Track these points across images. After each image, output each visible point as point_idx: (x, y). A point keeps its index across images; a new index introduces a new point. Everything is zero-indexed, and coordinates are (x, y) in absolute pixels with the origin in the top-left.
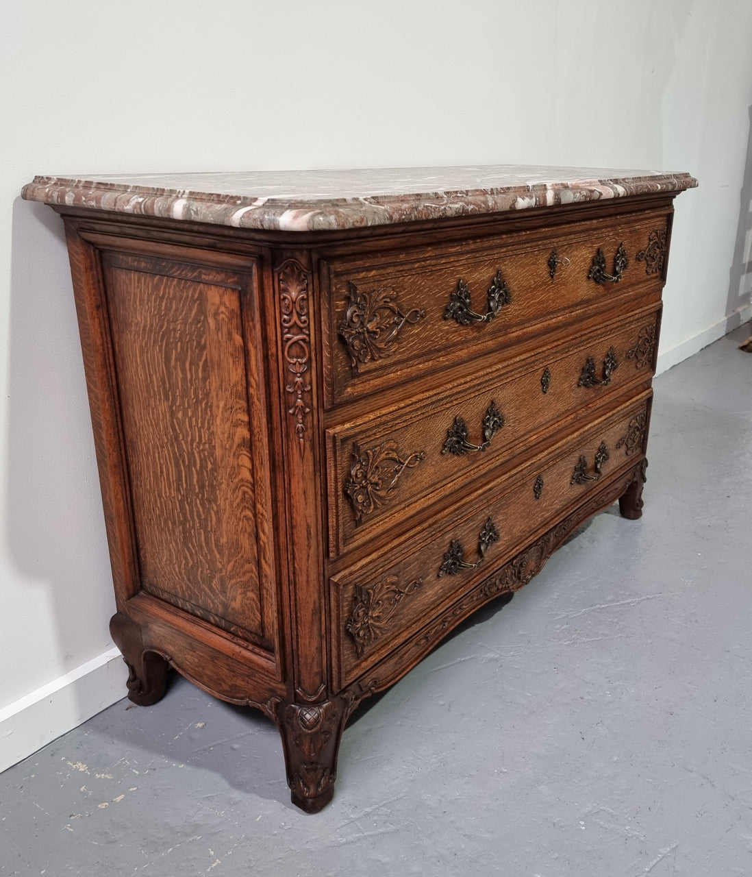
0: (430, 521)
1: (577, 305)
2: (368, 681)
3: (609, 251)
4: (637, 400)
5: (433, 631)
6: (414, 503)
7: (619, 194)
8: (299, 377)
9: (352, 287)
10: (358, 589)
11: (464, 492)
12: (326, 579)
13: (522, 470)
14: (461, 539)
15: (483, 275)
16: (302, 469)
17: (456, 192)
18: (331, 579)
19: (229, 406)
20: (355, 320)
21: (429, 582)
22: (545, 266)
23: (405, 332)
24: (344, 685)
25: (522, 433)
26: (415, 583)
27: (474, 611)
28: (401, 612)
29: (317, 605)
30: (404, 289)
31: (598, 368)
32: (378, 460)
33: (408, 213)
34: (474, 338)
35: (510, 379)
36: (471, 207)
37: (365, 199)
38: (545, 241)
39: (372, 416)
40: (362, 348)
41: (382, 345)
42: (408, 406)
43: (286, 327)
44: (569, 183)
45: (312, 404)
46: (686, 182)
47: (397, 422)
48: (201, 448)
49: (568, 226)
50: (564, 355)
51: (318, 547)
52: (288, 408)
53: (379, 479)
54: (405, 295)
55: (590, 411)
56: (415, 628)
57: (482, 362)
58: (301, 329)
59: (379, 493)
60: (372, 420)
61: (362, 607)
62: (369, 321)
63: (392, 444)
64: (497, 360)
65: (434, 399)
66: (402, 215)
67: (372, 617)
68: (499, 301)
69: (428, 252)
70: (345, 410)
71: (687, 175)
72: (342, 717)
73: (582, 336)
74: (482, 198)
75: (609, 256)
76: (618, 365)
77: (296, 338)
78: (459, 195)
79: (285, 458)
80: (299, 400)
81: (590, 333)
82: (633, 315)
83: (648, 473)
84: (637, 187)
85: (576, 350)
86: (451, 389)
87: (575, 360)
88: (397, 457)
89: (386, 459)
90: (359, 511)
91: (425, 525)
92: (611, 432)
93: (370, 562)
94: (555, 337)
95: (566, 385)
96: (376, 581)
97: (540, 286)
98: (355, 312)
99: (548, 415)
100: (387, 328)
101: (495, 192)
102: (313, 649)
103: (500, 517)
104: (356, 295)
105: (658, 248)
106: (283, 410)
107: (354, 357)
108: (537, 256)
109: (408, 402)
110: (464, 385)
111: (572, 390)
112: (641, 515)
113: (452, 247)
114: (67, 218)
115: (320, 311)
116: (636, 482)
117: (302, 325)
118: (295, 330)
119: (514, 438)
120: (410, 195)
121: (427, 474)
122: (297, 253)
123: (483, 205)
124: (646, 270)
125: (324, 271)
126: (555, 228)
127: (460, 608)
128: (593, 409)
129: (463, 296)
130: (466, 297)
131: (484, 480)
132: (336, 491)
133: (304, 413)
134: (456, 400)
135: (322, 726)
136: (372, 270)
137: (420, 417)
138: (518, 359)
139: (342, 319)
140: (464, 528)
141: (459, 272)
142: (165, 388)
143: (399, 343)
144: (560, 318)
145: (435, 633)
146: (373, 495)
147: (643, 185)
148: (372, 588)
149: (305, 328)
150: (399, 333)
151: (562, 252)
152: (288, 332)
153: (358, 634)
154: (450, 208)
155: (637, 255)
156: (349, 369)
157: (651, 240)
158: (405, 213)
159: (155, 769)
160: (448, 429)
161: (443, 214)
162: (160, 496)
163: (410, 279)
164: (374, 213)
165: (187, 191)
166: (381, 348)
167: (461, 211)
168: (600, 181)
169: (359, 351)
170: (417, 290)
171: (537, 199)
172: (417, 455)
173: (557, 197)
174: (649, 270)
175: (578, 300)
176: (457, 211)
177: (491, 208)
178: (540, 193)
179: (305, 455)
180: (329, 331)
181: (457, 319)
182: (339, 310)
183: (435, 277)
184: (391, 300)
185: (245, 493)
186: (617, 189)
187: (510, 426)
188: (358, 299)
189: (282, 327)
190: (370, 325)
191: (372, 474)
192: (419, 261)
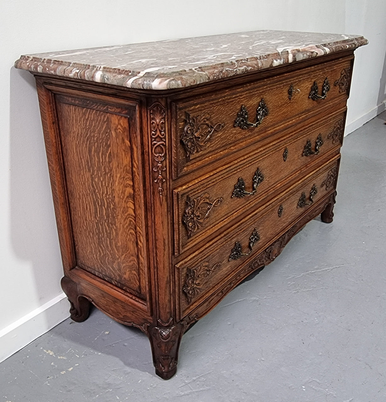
0: (225, 233)
1: (303, 113)
2: (194, 314)
3: (320, 82)
4: (333, 161)
5: (225, 288)
6: (217, 224)
7: (326, 53)
8: (160, 164)
9: (187, 115)
10: (189, 270)
11: (242, 217)
12: (173, 266)
13: (272, 203)
14: (241, 241)
15: (255, 101)
16: (161, 211)
17: (242, 60)
18: (176, 266)
19: (122, 176)
20: (189, 132)
21: (224, 264)
22: (286, 94)
23: (214, 136)
24: (182, 318)
25: (273, 183)
26: (217, 265)
27: (246, 277)
28: (210, 280)
29: (168, 279)
30: (214, 113)
31: (313, 145)
32: (200, 204)
33: (218, 75)
34: (249, 135)
35: (267, 155)
36: (249, 68)
37: (195, 69)
38: (286, 80)
39: (196, 181)
40: (192, 146)
41: (202, 144)
42: (215, 174)
43: (154, 138)
44: (300, 49)
45: (167, 177)
46: (362, 42)
47: (209, 183)
48: (107, 197)
49: (298, 71)
50: (295, 140)
51: (169, 250)
52: (154, 179)
53: (200, 214)
54: (214, 116)
55: (308, 168)
56: (217, 288)
57: (253, 148)
58: (161, 138)
59: (199, 221)
60: (197, 183)
61: (191, 279)
62: (196, 132)
63: (206, 195)
64: (261, 146)
65: (228, 169)
67: (196, 284)
68: (263, 115)
69: (226, 92)
70: (183, 179)
71: (362, 38)
72: (181, 333)
73: (304, 129)
74: (255, 62)
75: (320, 85)
76: (323, 143)
77: (159, 143)
78: (243, 61)
79: (152, 205)
80: (160, 175)
81: (309, 127)
82: (331, 116)
83: (337, 199)
84: (336, 48)
85: (301, 137)
86: (237, 163)
87: (301, 142)
88: (209, 202)
89: (203, 203)
90: (190, 231)
91: (222, 235)
92: (318, 179)
93: (195, 256)
94: (291, 131)
95: (296, 156)
96: (198, 265)
97: (284, 105)
98: (189, 128)
99: (286, 173)
100: (205, 135)
101: (262, 58)
102: (167, 301)
103: (260, 228)
104: (189, 119)
105: (346, 78)
106: (151, 181)
107: (188, 151)
108: (282, 89)
109: (215, 172)
110: (244, 161)
111: (299, 159)
112: (332, 220)
113: (238, 89)
114: (37, 77)
115: (171, 129)
116: (330, 204)
117: (162, 137)
118: (158, 139)
119: (268, 186)
120: (218, 64)
121: (224, 209)
122: (160, 100)
123: (256, 67)
124: (339, 91)
125: (174, 108)
126: (292, 73)
127: (239, 276)
129: (244, 114)
131: (253, 210)
132: (179, 221)
133: (162, 182)
134: (239, 169)
135: (171, 338)
136: (198, 105)
137: (221, 180)
138: (271, 144)
139: (182, 132)
140: (242, 235)
141: (242, 101)
142: (88, 165)
143: (211, 142)
144: (294, 120)
145: (227, 289)
146: (197, 222)
147: (339, 46)
148: (196, 269)
149: (163, 138)
150: (211, 136)
151: (295, 86)
152: (155, 141)
153: (189, 292)
154: (239, 70)
155: (335, 83)
156: (185, 158)
157: (342, 74)
158: (216, 75)
159: (86, 355)
160: (235, 185)
161: (235, 73)
162: (86, 220)
163: (217, 108)
164: (201, 77)
165: (102, 67)
166: (201, 146)
167: (245, 71)
168: (316, 46)
169: (191, 148)
170: (220, 113)
171: (284, 60)
172: (219, 200)
173: (294, 58)
174: (341, 91)
175: (303, 110)
176: (243, 71)
177: (260, 67)
178: (285, 56)
179: (163, 203)
180: (176, 139)
181: (240, 127)
182: (181, 127)
183: (230, 106)
184: (207, 120)
185: (131, 221)
186: (325, 50)
187: (266, 180)
188: (191, 121)
189: (152, 138)
190: (196, 134)
191: (196, 211)
192: (221, 98)
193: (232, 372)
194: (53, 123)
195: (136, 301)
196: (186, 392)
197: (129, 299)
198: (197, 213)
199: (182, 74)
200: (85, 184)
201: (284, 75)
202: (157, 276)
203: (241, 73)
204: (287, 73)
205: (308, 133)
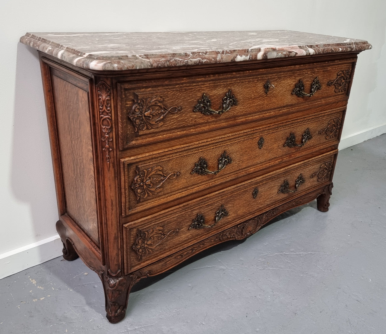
0: (184, 204)
1: (284, 107)
2: (146, 270)
3: (308, 81)
4: (326, 155)
5: (185, 253)
6: (173, 195)
7: (310, 53)
8: (107, 135)
9: (136, 96)
10: (139, 231)
11: (207, 192)
12: (121, 224)
13: (244, 184)
14: (204, 213)
15: (220, 91)
16: (109, 175)
17: (199, 53)
18: (124, 225)
19: (87, 142)
20: (137, 111)
21: (183, 231)
22: (262, 88)
23: (168, 117)
24: (130, 272)
25: (244, 167)
26: (174, 231)
27: (211, 246)
28: (165, 243)
29: (116, 235)
30: (168, 97)
31: (298, 138)
32: (151, 174)
33: (163, 63)
34: (213, 121)
35: (237, 141)
36: (204, 61)
37: (140, 56)
38: (263, 76)
39: (147, 154)
40: (141, 123)
41: (154, 123)
42: (170, 151)
44: (277, 47)
45: (113, 147)
47: (163, 158)
48: (80, 158)
49: (278, 68)
50: (274, 131)
51: (117, 210)
52: (103, 147)
53: (151, 183)
54: (169, 100)
55: (291, 159)
56: (174, 251)
57: (219, 132)
59: (151, 189)
60: (147, 156)
61: (141, 239)
62: (146, 112)
64: (229, 132)
65: (186, 148)
66: (159, 64)
67: (147, 244)
68: (230, 104)
69: (183, 80)
70: (133, 151)
71: (365, 43)
72: (130, 285)
73: (287, 122)
74: (214, 56)
75: (307, 83)
76: (312, 137)
77: (105, 117)
78: (200, 54)
79: (102, 169)
80: (107, 145)
81: (293, 121)
82: (324, 113)
83: (333, 190)
84: (324, 50)
85: (282, 129)
86: (197, 144)
87: (283, 133)
88: (162, 174)
89: (155, 174)
90: (139, 196)
91: (181, 206)
92: (307, 170)
93: (146, 220)
94: (269, 122)
95: (275, 145)
96: (150, 228)
97: (258, 98)
98: (137, 107)
99: (262, 159)
100: (157, 115)
101: (225, 53)
102: (115, 254)
103: (229, 206)
104: (138, 99)
105: (344, 79)
106: (101, 149)
107: (136, 127)
108: (256, 83)
109: (170, 149)
110: (206, 143)
111: (280, 148)
112: (328, 210)
113: (198, 78)
115: (117, 106)
116: (324, 194)
117: (107, 112)
118: (105, 114)
119: (238, 169)
120: (168, 54)
121: (182, 182)
122: (105, 79)
123: (213, 60)
124: (335, 91)
125: (119, 88)
126: (269, 69)
127: (203, 244)
128: (294, 158)
129: (205, 102)
130: (207, 102)
131: (220, 187)
132: (125, 187)
133: (109, 150)
134: (201, 149)
135: (117, 287)
136: (149, 88)
137: (178, 156)
138: (242, 132)
139: (130, 110)
140: (206, 209)
141: (204, 90)
142: (69, 130)
143: (164, 122)
144: (272, 113)
145: (187, 254)
146: (147, 190)
147: (328, 49)
148: (147, 231)
149: (109, 113)
150: (164, 117)
151: (273, 81)
152: (102, 114)
153: (139, 250)
154: (191, 61)
155: (328, 83)
156: (134, 133)
157: (338, 75)
158: (161, 63)
159: (60, 289)
160: (196, 163)
161: (186, 64)
163: (172, 93)
164: (142, 63)
165: (66, 47)
166: (152, 124)
167: (198, 62)
168: (299, 46)
169: (140, 125)
170: (176, 98)
171: (251, 56)
172: (175, 174)
173: (264, 55)
174: (337, 91)
175: (285, 105)
176: (195, 62)
177: (218, 61)
178: (254, 53)
179: (110, 169)
180: (121, 115)
181: (201, 112)
182: (128, 106)
183: (188, 92)
184: (160, 102)
185: (92, 181)
186: (309, 51)
187: (236, 163)
188: (139, 101)
189: (100, 112)
190: (146, 114)
191: (147, 180)
192: (178, 85)
195: (96, 250)
197: (92, 247)
198: (148, 182)
199: (122, 59)
200: (68, 145)
201: (258, 71)
202: (107, 231)
203: (193, 64)
204: (263, 69)
205: (293, 127)
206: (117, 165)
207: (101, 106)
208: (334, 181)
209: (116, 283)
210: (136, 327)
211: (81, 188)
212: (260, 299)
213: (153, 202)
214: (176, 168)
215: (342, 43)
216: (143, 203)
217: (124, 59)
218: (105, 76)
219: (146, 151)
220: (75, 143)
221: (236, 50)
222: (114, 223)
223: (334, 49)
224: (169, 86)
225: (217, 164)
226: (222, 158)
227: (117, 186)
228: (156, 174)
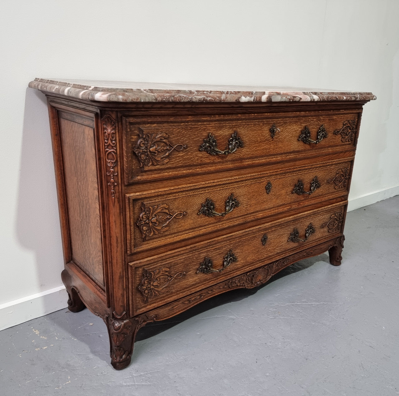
0: (192, 246)
1: (291, 153)
2: (152, 314)
3: (314, 128)
4: (336, 205)
5: (193, 298)
6: (180, 235)
7: (314, 100)
8: (112, 169)
9: (141, 131)
10: (145, 271)
12: (126, 263)
13: (253, 230)
14: (212, 257)
15: (225, 132)
16: (114, 210)
18: (129, 264)
19: (92, 180)
20: (142, 145)
21: (190, 275)
22: (268, 132)
23: (174, 155)
24: (135, 314)
25: (252, 212)
26: (181, 273)
27: (220, 293)
28: (172, 286)
29: (121, 274)
30: (173, 134)
31: (306, 186)
32: (156, 212)
33: (167, 98)
34: (219, 162)
35: (244, 184)
36: (209, 99)
37: (145, 90)
38: (268, 120)
39: (153, 191)
40: (147, 159)
41: (159, 159)
42: (176, 189)
44: (282, 92)
45: (118, 181)
47: (169, 196)
48: (86, 199)
49: (283, 113)
50: (282, 177)
51: (122, 248)
52: (108, 182)
53: (157, 221)
54: (174, 137)
56: (181, 295)
57: (226, 174)
58: (112, 147)
59: (157, 227)
60: (153, 193)
61: (146, 279)
62: (151, 147)
63: (165, 205)
64: (236, 174)
65: (192, 188)
66: (163, 98)
67: (153, 285)
68: (235, 146)
69: (188, 118)
70: (138, 187)
71: (369, 94)
72: (135, 329)
73: (294, 168)
74: (218, 95)
75: (313, 130)
76: (320, 186)
77: (110, 150)
78: (205, 92)
79: (107, 205)
80: (112, 179)
81: (300, 167)
82: (332, 162)
83: (345, 243)
84: (328, 97)
85: (290, 175)
86: (204, 184)
87: (291, 179)
88: (168, 212)
90: (144, 234)
91: (188, 247)
92: (317, 219)
93: (152, 259)
94: (276, 167)
95: (283, 192)
96: (156, 268)
97: (264, 141)
98: (142, 142)
99: (270, 205)
100: (162, 151)
101: (229, 93)
102: (120, 294)
103: (238, 251)
104: (143, 134)
105: (350, 129)
106: (106, 184)
107: (142, 162)
108: (262, 126)
109: (176, 187)
110: (213, 184)
111: (288, 195)
112: (341, 264)
113: (203, 117)
114: (47, 96)
115: (122, 139)
116: (336, 247)
117: (113, 145)
118: (110, 147)
119: (246, 213)
120: (173, 90)
121: (188, 223)
122: (110, 112)
123: (218, 98)
124: (341, 140)
125: (124, 122)
126: (275, 114)
127: (212, 291)
128: (303, 206)
129: (211, 141)
130: (213, 142)
131: (228, 231)
132: (130, 223)
133: (114, 185)
134: (207, 190)
135: (122, 330)
136: (154, 124)
137: (184, 195)
138: (249, 175)
139: (135, 145)
140: (213, 252)
141: (209, 130)
142: (75, 171)
143: (169, 159)
144: (279, 158)
145: (195, 300)
146: (153, 228)
147: (332, 97)
148: (153, 272)
149: (114, 146)
150: (170, 154)
151: (279, 126)
152: (107, 148)
153: (145, 291)
154: (195, 98)
155: (334, 131)
156: (140, 168)
157: (344, 125)
158: (165, 98)
159: (64, 339)
160: (202, 203)
161: (190, 100)
162: (75, 219)
163: (177, 130)
164: (147, 96)
165: (73, 84)
167: (202, 100)
168: (303, 92)
169: (145, 160)
170: (181, 135)
171: (255, 98)
172: (181, 213)
173: (269, 98)
174: (343, 140)
175: (292, 150)
176: (200, 99)
177: (222, 100)
178: (258, 96)
179: (115, 204)
180: (126, 149)
181: (207, 152)
182: (133, 140)
183: (194, 131)
184: (165, 138)
185: (98, 220)
186: (313, 97)
187: (244, 207)
188: (144, 136)
189: (105, 145)
190: (151, 149)
191: (153, 218)
192: (183, 122)
193: (178, 374)
194: (56, 135)
195: (102, 294)
196: (128, 384)
197: (97, 291)
198: (154, 220)
199: (127, 91)
200: (74, 188)
201: (263, 114)
202: (112, 271)
203: (198, 101)
204: (269, 113)
205: (300, 174)
206: (122, 200)
207: (107, 140)
208: (345, 233)
209: (120, 326)
210: (142, 373)
211: (87, 230)
212: (270, 346)
213: (159, 242)
214: (183, 207)
215: (346, 93)
216: (148, 242)
217: (128, 92)
218: (110, 109)
219: (152, 188)
220: (81, 183)
221: (241, 92)
222: (120, 260)
223: (338, 97)
224: (175, 123)
225: (224, 207)
226: (229, 200)
227: (122, 222)
228: (162, 212)
